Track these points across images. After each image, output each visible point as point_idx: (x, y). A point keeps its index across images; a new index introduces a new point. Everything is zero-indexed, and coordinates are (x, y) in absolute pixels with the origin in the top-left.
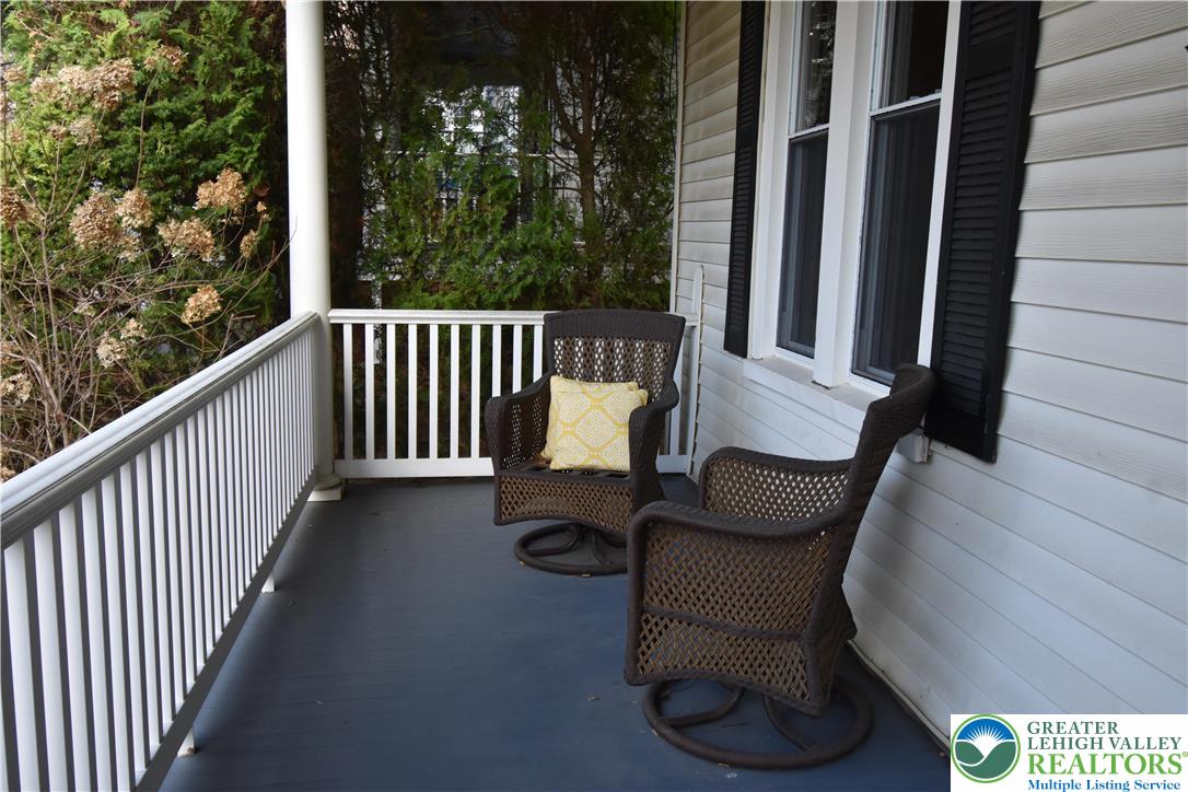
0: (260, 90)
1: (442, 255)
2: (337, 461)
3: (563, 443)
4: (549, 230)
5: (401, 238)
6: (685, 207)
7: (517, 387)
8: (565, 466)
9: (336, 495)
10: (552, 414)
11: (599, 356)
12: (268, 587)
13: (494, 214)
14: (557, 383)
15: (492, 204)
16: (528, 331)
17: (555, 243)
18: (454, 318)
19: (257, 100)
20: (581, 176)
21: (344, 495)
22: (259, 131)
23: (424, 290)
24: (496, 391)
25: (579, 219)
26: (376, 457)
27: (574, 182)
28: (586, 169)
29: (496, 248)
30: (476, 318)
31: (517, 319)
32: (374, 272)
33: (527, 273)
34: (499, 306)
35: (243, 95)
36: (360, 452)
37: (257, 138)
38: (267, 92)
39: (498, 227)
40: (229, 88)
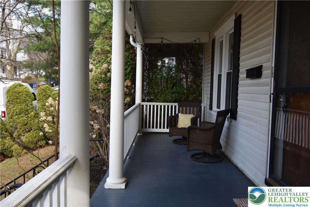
0: (132, 66)
1: (160, 93)
2: (142, 129)
3: (180, 124)
4: (180, 89)
5: (153, 90)
6: (205, 85)
7: (173, 115)
8: (181, 127)
9: (142, 134)
10: (179, 119)
11: (188, 110)
12: (134, 144)
13: (170, 86)
14: (180, 114)
15: (169, 84)
16: (175, 106)
17: (181, 91)
18: (163, 104)
19: (131, 68)
20: (186, 79)
21: (143, 134)
22: (131, 73)
23: (157, 100)
24: (170, 115)
25: (185, 87)
26: (149, 128)
27: (185, 80)
28: (187, 78)
29: (170, 92)
30: (166, 104)
31: (174, 104)
32: (149, 96)
33: (175, 97)
34: (170, 102)
35: (129, 67)
36: (146, 127)
37: (131, 74)
38: (133, 67)
39: (170, 88)
40: (127, 66)
